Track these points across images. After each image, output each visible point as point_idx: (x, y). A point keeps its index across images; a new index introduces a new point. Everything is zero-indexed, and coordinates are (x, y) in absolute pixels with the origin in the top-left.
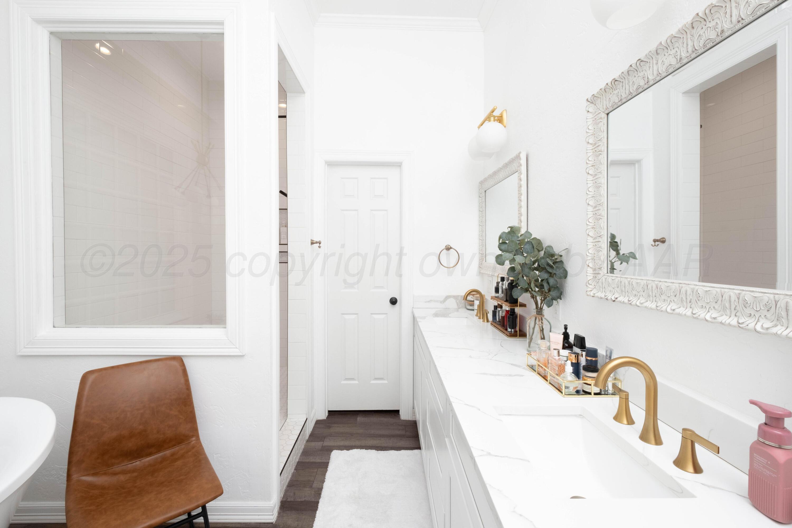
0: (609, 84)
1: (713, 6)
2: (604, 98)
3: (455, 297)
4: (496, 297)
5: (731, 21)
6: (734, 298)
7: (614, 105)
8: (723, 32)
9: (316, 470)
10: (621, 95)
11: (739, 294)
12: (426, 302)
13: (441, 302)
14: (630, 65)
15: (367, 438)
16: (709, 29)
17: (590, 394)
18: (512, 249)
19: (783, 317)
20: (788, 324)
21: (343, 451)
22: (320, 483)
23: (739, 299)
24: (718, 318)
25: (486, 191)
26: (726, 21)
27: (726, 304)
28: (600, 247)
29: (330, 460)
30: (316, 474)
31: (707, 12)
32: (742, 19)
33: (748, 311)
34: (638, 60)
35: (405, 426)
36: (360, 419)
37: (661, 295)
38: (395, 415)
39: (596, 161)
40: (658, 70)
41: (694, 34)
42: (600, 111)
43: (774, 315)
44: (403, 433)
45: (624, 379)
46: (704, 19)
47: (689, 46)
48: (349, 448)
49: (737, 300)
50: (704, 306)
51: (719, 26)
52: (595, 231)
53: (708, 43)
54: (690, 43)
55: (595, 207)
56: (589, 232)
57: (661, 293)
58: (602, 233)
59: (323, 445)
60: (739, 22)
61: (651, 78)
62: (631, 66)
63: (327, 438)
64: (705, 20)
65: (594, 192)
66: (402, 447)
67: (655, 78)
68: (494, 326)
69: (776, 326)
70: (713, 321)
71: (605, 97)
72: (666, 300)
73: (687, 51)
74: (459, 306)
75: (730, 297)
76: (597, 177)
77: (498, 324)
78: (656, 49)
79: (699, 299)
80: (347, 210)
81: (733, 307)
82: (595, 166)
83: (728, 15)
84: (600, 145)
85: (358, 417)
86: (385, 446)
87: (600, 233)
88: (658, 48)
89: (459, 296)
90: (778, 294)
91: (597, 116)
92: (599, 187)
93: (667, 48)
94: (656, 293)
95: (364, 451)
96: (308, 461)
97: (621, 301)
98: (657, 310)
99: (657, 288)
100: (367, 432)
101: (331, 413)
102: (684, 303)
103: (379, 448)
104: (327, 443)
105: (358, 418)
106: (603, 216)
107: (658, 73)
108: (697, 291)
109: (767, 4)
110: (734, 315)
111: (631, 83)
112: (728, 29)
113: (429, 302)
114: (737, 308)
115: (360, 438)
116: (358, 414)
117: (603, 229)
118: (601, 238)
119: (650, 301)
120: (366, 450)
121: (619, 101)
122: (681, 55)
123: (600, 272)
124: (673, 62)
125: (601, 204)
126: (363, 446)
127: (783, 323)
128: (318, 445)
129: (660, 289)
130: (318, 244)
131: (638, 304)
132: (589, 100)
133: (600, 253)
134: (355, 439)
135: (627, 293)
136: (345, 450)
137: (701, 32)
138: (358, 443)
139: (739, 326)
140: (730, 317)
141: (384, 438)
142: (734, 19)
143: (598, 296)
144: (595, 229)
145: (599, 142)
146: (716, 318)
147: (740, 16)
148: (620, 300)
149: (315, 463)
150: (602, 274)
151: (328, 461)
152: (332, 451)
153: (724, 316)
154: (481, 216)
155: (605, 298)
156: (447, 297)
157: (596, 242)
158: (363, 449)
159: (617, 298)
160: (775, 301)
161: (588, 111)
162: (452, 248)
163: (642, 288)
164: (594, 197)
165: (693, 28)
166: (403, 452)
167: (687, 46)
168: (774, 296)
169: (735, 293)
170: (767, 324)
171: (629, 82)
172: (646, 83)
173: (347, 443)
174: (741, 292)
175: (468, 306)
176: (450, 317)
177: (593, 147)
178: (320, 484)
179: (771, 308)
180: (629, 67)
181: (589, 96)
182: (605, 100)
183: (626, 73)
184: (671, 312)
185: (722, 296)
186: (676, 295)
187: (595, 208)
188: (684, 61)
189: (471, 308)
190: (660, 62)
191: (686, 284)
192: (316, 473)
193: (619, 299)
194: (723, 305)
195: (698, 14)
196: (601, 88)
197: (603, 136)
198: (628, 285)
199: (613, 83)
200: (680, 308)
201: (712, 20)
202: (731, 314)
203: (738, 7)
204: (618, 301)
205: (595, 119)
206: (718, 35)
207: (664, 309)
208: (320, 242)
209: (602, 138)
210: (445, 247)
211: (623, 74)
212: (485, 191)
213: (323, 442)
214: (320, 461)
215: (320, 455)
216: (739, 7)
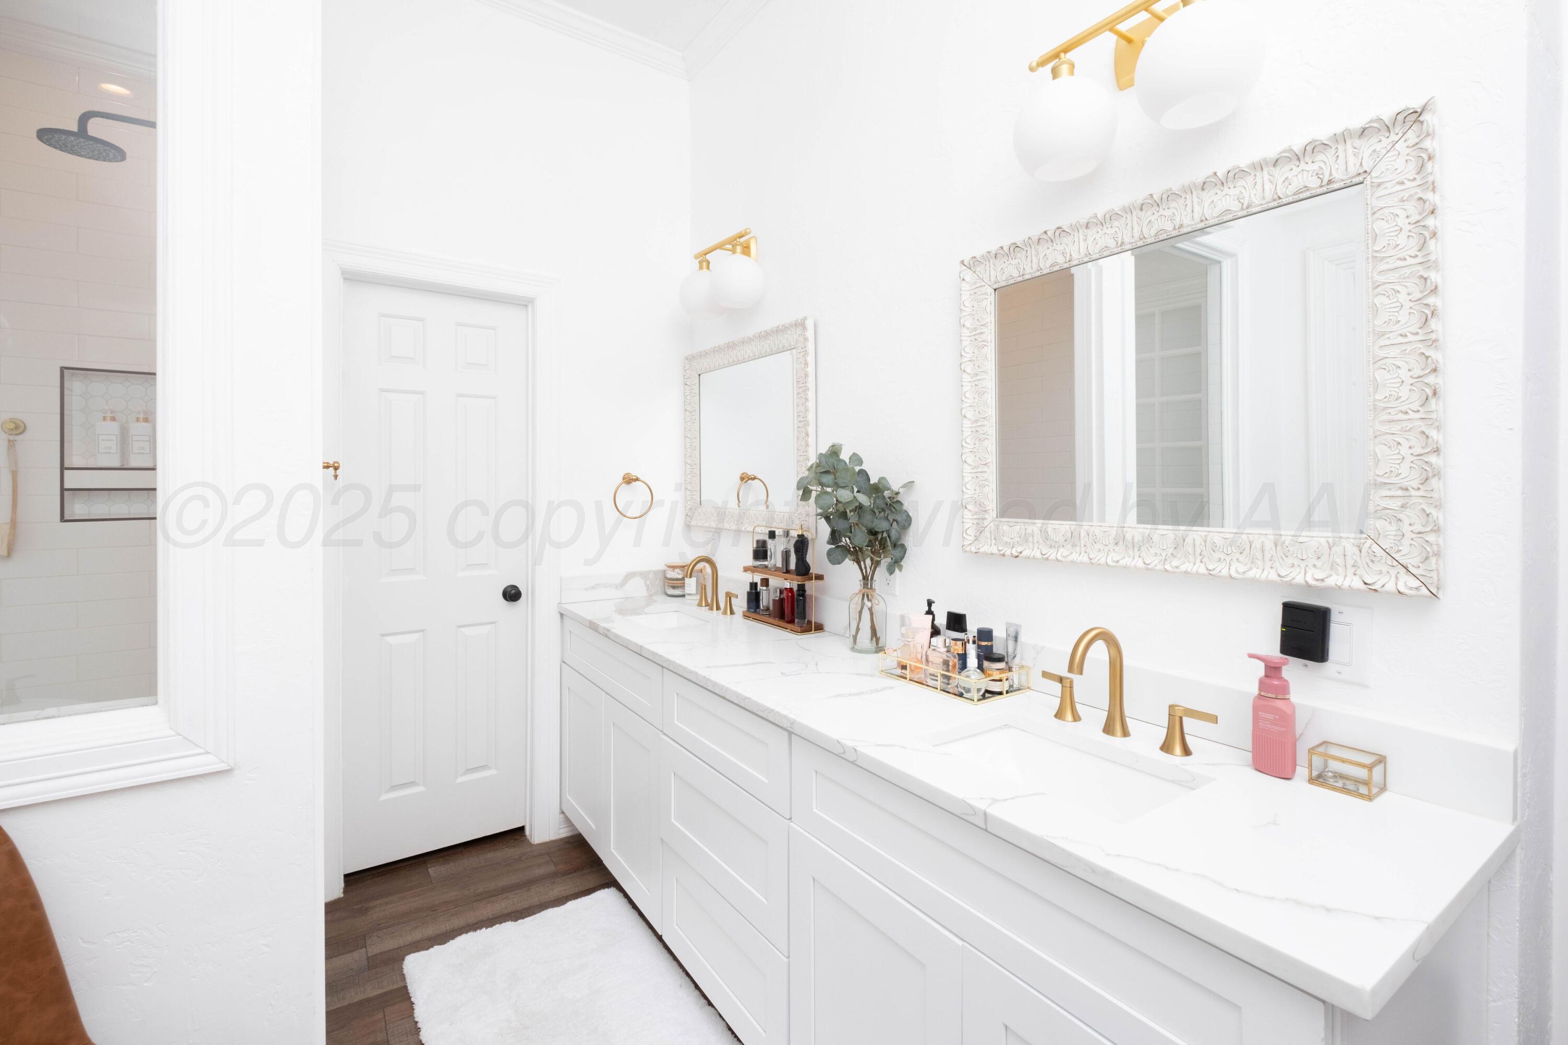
0: (1006, 249)
1: (1172, 192)
2: (992, 266)
3: (643, 575)
4: (754, 567)
5: (1193, 217)
6: (1199, 541)
7: (1009, 279)
8: (1181, 227)
9: (380, 1015)
10: (1024, 268)
11: (1206, 536)
12: (586, 589)
13: (617, 587)
14: (1045, 230)
15: (475, 903)
16: (1163, 217)
17: (1000, 693)
18: (846, 483)
19: (1258, 559)
20: (1264, 566)
21: (431, 950)
22: (408, 1036)
23: (1205, 542)
24: (1181, 567)
25: (701, 375)
26: (1186, 215)
27: (1189, 549)
28: (986, 480)
29: (408, 981)
30: (386, 1023)
31: (1165, 197)
32: (1206, 219)
33: (1216, 555)
34: (1058, 228)
35: (548, 854)
36: (435, 870)
37: (1094, 544)
38: (516, 840)
39: (976, 354)
40: (1087, 248)
41: (1143, 217)
42: (984, 284)
43: (1248, 557)
44: (552, 868)
45: (1034, 665)
46: (1157, 203)
47: (1135, 231)
48: (443, 938)
49: (1203, 543)
50: (1159, 554)
51: (1178, 219)
52: (976, 456)
53: (1161, 234)
54: (1137, 228)
55: (976, 421)
56: (965, 459)
57: (1093, 541)
58: (990, 460)
59: (370, 955)
60: (1202, 221)
61: (1075, 256)
62: (1045, 232)
63: (370, 937)
64: (1158, 205)
65: (973, 400)
66: (563, 897)
67: (1082, 258)
68: (753, 619)
69: (1250, 569)
70: (1175, 570)
71: (994, 265)
72: (1102, 550)
73: (1133, 236)
74: (651, 591)
75: (1194, 540)
76: (978, 378)
77: (762, 615)
78: (1087, 221)
79: (1152, 545)
80: (394, 391)
81: (1198, 551)
82: (974, 361)
83: (1189, 209)
84: (985, 332)
85: (428, 868)
86: (525, 907)
87: (985, 459)
88: (1091, 220)
89: (649, 572)
90: (1251, 534)
91: (978, 289)
92: (984, 394)
93: (1102, 223)
94: (1086, 542)
95: (484, 933)
96: (346, 1003)
97: (1030, 555)
98: (1092, 563)
99: (1088, 535)
100: (467, 892)
101: (351, 878)
102: (1130, 552)
103: (513, 915)
104: (377, 946)
105: (429, 870)
106: (990, 436)
107: (1088, 253)
108: (1149, 536)
109: (1236, 212)
110: (1200, 561)
111: (1041, 256)
112: (1189, 226)
113: (593, 588)
114: (1203, 553)
115: (457, 909)
116: (425, 862)
117: (991, 454)
118: (988, 466)
119: (1076, 552)
120: (489, 929)
121: (1019, 276)
122: (1122, 239)
123: (986, 516)
124: (1112, 244)
125: (988, 418)
126: (474, 924)
127: (1258, 565)
128: (356, 958)
129: (1093, 536)
130: (331, 469)
131: (1059, 557)
132: (966, 263)
133: (986, 489)
134: (446, 916)
135: (1036, 545)
136: (436, 947)
137: (1153, 218)
138: (457, 922)
139: (1210, 574)
140: (1195, 564)
141: (514, 892)
142: (1197, 217)
143: (986, 551)
144: (976, 454)
145: (982, 327)
146: (1178, 566)
147: (1203, 214)
148: (1028, 555)
149: (368, 1000)
150: (990, 519)
151: (401, 984)
152: (403, 960)
153: (1187, 564)
154: (689, 419)
155: (1000, 554)
156: (629, 576)
157: (979, 472)
158: (480, 928)
159: (1021, 553)
160: (1250, 542)
161: (963, 280)
162: (639, 480)
163: (1064, 535)
164: (973, 407)
165: (1141, 209)
166: (571, 904)
167: (1132, 230)
168: (1248, 537)
169: (1200, 535)
170: (1242, 569)
171: (1038, 254)
172: (1067, 261)
173: (431, 930)
174: (1207, 533)
175: (668, 590)
176: (647, 614)
177: (970, 332)
178: (407, 1040)
179: (1244, 550)
180: (1042, 233)
181: (967, 259)
182: (994, 270)
183: (1035, 239)
184: (1115, 564)
185: (1184, 541)
186: (1118, 542)
187: (975, 424)
188: (1126, 247)
189: (677, 592)
190: (1090, 240)
191: (1131, 528)
192: (384, 1020)
193: (1024, 554)
194: (1184, 550)
195: (1151, 195)
196: (989, 250)
197: (989, 320)
198: (1040, 534)
199: (1012, 249)
200: (1124, 558)
201: (1167, 207)
202: (1195, 560)
203: (1201, 204)
204: (1023, 557)
205: (975, 293)
206: (1174, 229)
207: (1102, 561)
208: (336, 465)
209: (987, 323)
210: (623, 479)
211: (1030, 241)
212: (699, 375)
213: (364, 949)
214: (381, 991)
215: (373, 978)
216: (1203, 205)
